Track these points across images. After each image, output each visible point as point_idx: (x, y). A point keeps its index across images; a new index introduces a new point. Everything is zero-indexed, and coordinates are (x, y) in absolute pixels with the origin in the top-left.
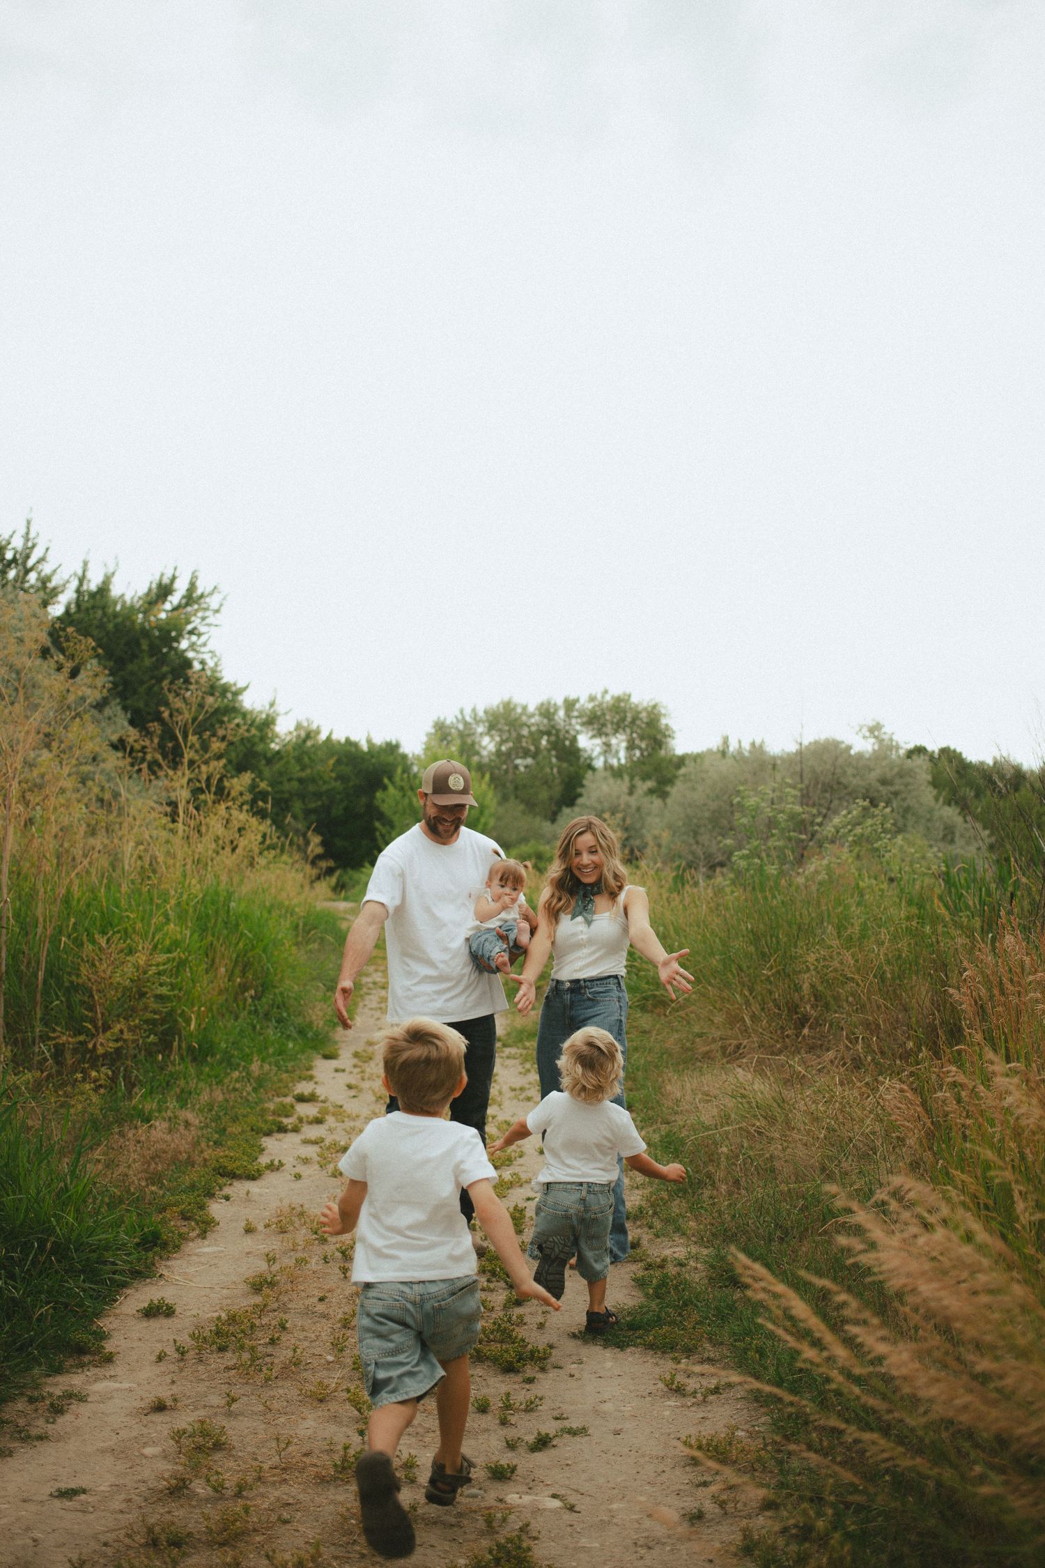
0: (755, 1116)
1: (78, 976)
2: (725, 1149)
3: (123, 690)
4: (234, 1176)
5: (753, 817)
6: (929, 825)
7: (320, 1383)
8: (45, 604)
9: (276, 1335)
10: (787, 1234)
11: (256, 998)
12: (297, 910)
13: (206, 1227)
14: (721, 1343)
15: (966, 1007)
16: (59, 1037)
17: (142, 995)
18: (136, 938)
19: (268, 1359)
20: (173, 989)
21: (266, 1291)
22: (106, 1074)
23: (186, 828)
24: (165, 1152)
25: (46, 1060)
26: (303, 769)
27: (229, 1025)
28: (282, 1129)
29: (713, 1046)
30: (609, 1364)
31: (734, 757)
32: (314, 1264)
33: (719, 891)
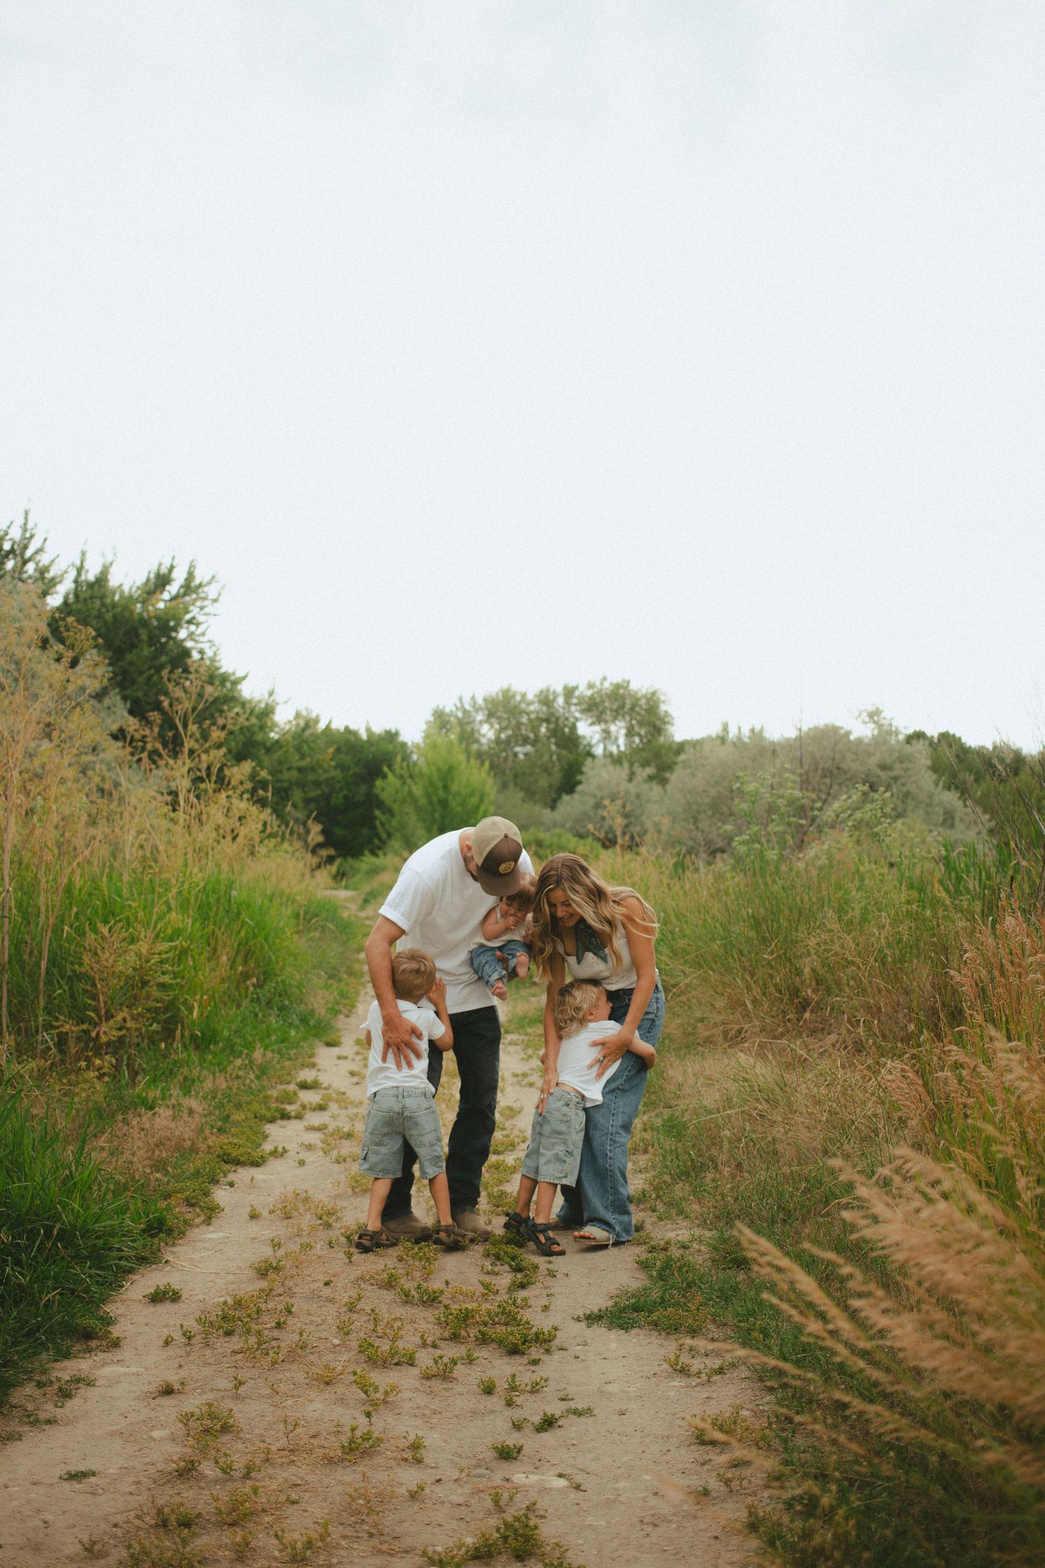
0: (757, 1100)
1: (81, 964)
2: (727, 1133)
3: (123, 680)
4: (238, 1163)
5: (753, 803)
6: (929, 809)
7: (327, 1367)
8: (45, 594)
9: (282, 1320)
10: (790, 1216)
11: (259, 986)
12: (298, 898)
13: (211, 1213)
14: (725, 1325)
15: (968, 990)
16: (62, 1026)
17: (145, 983)
18: (139, 927)
19: (274, 1343)
20: (175, 978)
21: (272, 1275)
22: (110, 1062)
23: (187, 817)
24: (169, 1140)
25: (49, 1049)
26: (302, 758)
27: (231, 1013)
28: (285, 1116)
29: (715, 1031)
30: (614, 1346)
31: (734, 744)
32: (320, 1249)
33: (720, 877)
